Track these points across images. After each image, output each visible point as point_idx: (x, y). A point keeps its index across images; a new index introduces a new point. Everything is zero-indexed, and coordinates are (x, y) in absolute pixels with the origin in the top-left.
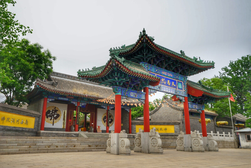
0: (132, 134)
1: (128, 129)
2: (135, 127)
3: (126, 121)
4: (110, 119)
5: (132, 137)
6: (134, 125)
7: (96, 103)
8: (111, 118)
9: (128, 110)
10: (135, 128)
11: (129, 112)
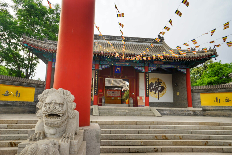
0: (194, 107)
1: (186, 100)
2: (198, 96)
3: (183, 87)
4: (160, 87)
5: (191, 112)
6: (196, 94)
7: (124, 64)
8: (162, 85)
9: (183, 71)
10: (199, 98)
11: (185, 73)
